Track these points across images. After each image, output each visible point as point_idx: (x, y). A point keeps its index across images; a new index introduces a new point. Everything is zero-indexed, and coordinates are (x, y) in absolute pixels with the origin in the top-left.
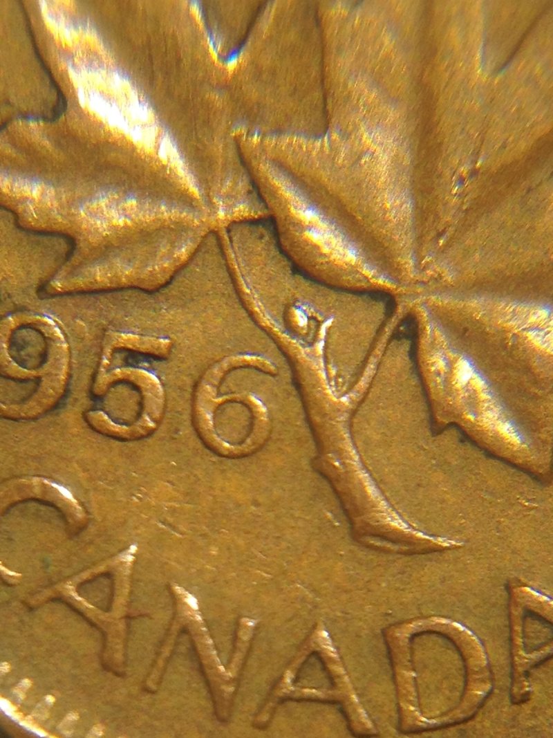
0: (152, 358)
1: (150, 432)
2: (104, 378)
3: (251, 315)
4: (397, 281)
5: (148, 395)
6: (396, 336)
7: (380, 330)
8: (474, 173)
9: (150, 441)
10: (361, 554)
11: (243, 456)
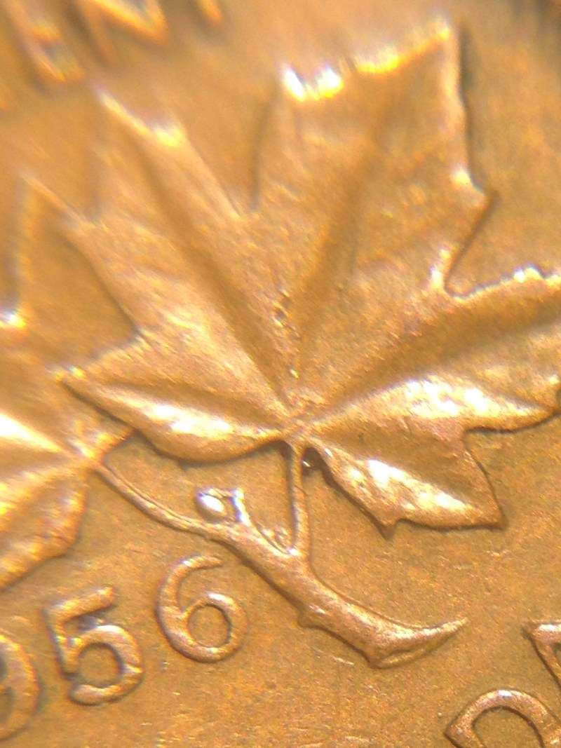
0: (102, 611)
1: (140, 678)
2: (68, 655)
3: (168, 525)
4: (278, 426)
5: (118, 646)
6: (305, 472)
7: (288, 476)
8: (286, 302)
9: (143, 686)
10: (389, 679)
11: (235, 651)
